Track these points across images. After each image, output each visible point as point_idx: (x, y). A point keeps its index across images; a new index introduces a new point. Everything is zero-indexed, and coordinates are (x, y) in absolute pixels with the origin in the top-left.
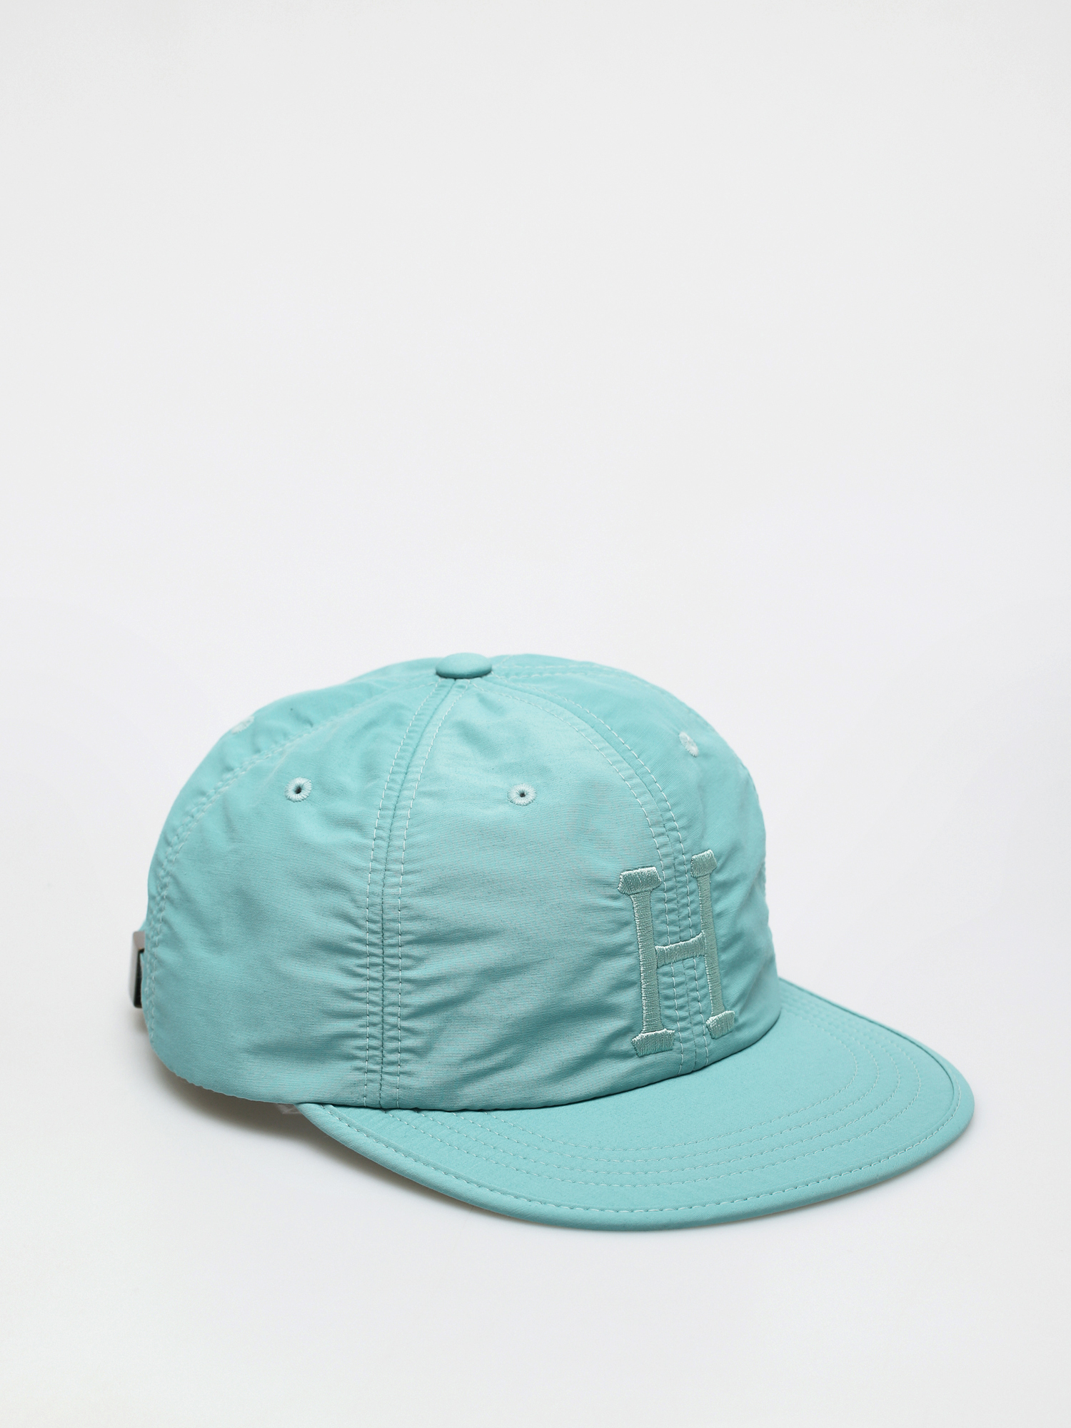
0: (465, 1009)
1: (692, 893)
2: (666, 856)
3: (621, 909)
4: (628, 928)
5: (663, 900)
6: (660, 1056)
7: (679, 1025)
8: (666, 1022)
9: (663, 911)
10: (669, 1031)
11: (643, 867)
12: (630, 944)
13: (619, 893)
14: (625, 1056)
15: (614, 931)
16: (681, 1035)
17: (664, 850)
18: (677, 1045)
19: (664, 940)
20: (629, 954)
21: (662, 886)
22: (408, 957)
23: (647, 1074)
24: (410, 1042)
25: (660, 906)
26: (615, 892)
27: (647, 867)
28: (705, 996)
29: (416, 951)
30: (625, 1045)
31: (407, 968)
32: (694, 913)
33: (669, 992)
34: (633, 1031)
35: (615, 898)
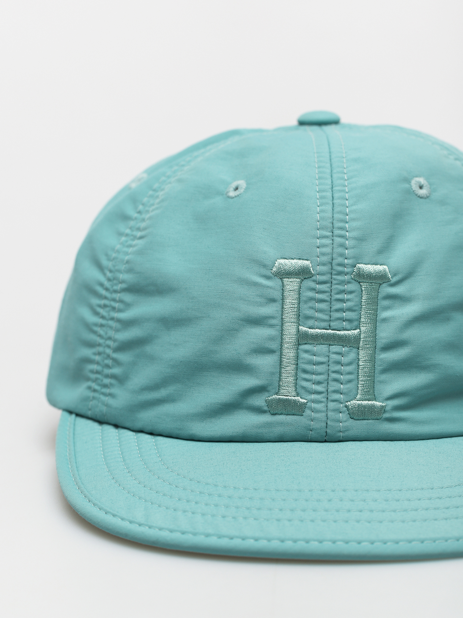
0: (148, 349)
1: (351, 292)
2: (323, 254)
3: (271, 288)
4: (275, 304)
5: (313, 289)
6: (290, 418)
7: (313, 397)
8: (302, 392)
9: (312, 299)
10: (301, 400)
11: (300, 259)
12: (273, 317)
13: (271, 275)
14: (259, 411)
15: (261, 305)
16: (313, 405)
17: (324, 250)
18: (308, 412)
19: (311, 322)
20: (271, 326)
21: (314, 278)
22: (121, 301)
23: (278, 431)
24: (116, 371)
25: (311, 294)
26: (268, 273)
27: (303, 259)
28: (350, 381)
29: (128, 297)
30: (259, 401)
31: (120, 311)
32: (350, 310)
33: (308, 367)
34: (268, 391)
35: (268, 278)
